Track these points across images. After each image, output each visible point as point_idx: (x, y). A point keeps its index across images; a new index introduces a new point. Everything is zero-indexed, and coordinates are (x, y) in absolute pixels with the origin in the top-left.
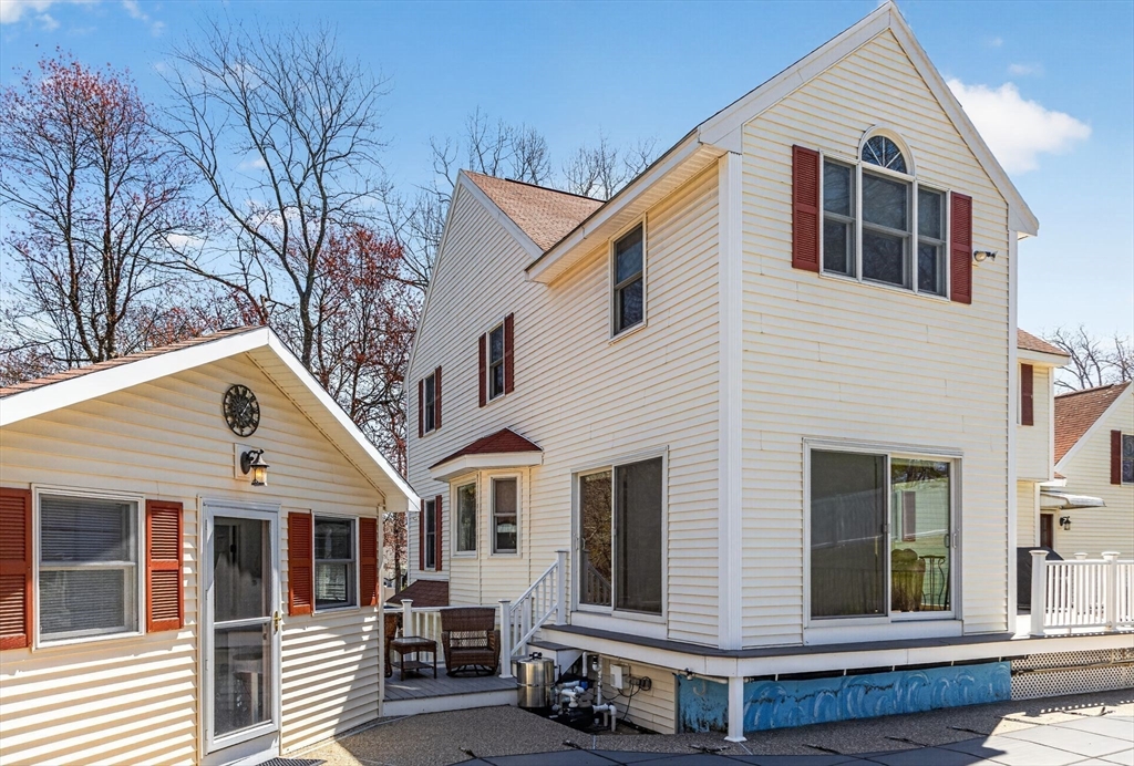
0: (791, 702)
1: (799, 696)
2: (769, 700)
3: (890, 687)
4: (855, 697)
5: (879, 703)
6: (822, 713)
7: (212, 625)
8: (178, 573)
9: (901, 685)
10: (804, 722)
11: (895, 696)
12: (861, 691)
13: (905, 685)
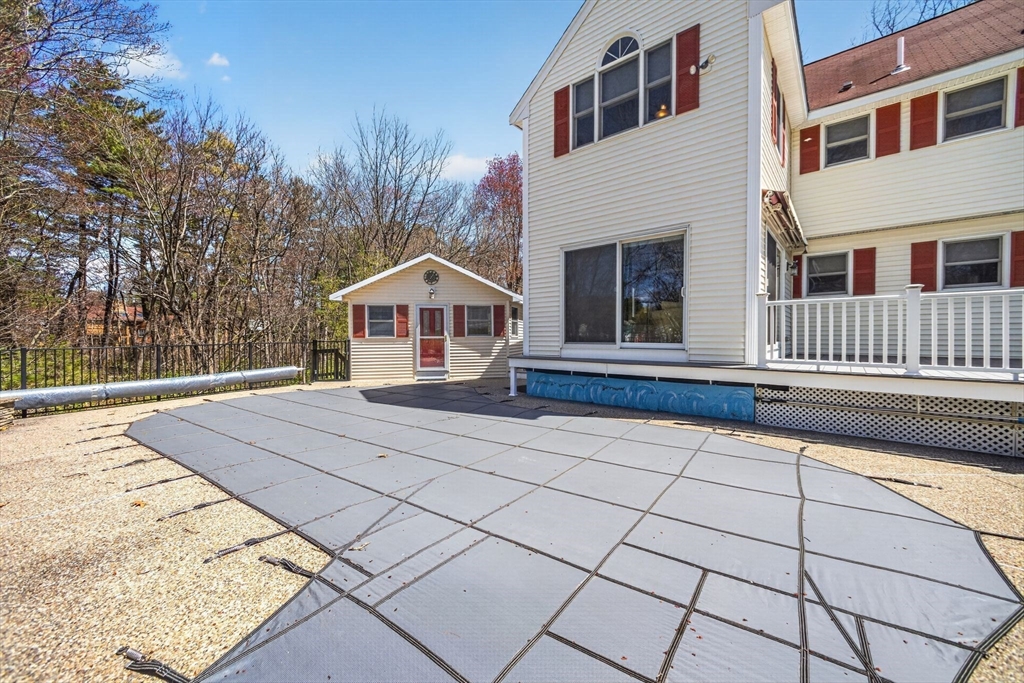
0: (556, 386)
1: (561, 383)
2: (545, 383)
3: (622, 389)
4: (595, 391)
5: (614, 397)
6: (574, 394)
7: (419, 337)
8: (407, 323)
9: (631, 389)
10: (563, 398)
11: (626, 396)
12: (600, 389)
13: (635, 390)
